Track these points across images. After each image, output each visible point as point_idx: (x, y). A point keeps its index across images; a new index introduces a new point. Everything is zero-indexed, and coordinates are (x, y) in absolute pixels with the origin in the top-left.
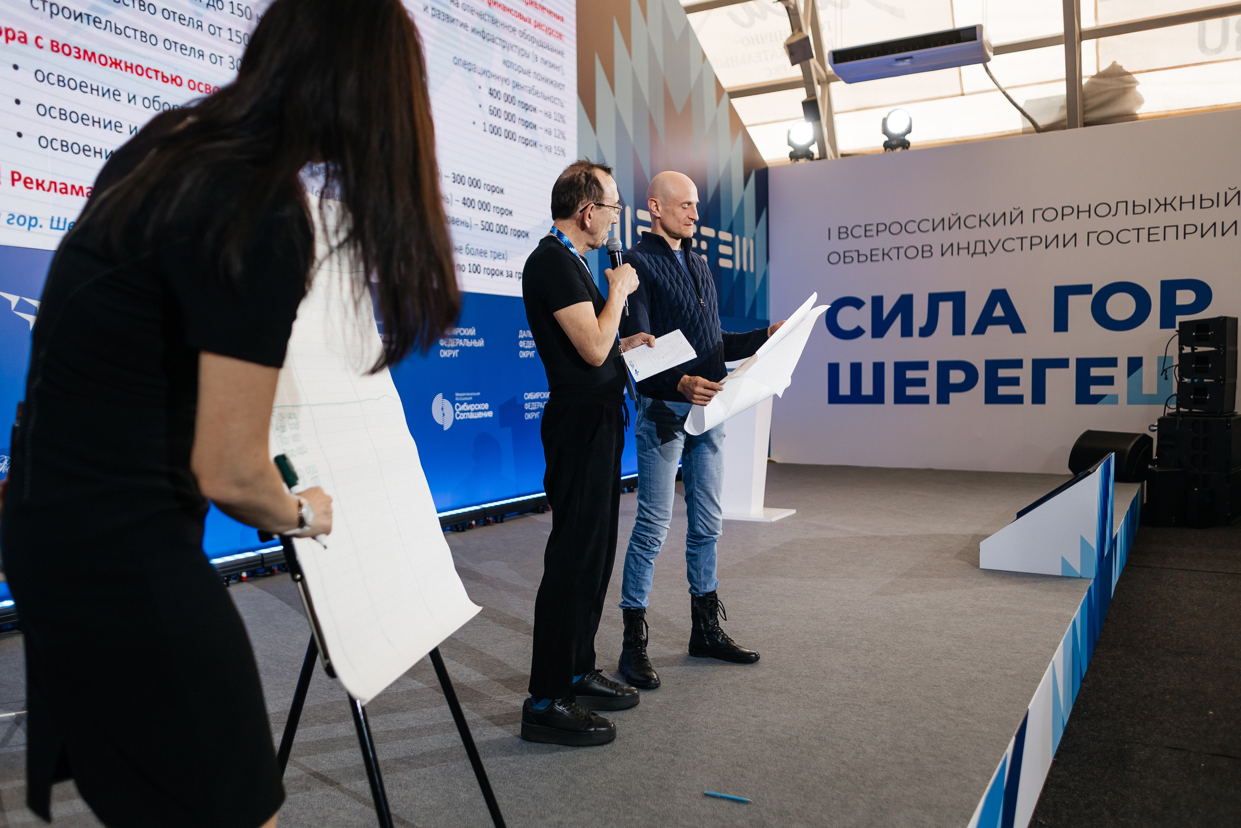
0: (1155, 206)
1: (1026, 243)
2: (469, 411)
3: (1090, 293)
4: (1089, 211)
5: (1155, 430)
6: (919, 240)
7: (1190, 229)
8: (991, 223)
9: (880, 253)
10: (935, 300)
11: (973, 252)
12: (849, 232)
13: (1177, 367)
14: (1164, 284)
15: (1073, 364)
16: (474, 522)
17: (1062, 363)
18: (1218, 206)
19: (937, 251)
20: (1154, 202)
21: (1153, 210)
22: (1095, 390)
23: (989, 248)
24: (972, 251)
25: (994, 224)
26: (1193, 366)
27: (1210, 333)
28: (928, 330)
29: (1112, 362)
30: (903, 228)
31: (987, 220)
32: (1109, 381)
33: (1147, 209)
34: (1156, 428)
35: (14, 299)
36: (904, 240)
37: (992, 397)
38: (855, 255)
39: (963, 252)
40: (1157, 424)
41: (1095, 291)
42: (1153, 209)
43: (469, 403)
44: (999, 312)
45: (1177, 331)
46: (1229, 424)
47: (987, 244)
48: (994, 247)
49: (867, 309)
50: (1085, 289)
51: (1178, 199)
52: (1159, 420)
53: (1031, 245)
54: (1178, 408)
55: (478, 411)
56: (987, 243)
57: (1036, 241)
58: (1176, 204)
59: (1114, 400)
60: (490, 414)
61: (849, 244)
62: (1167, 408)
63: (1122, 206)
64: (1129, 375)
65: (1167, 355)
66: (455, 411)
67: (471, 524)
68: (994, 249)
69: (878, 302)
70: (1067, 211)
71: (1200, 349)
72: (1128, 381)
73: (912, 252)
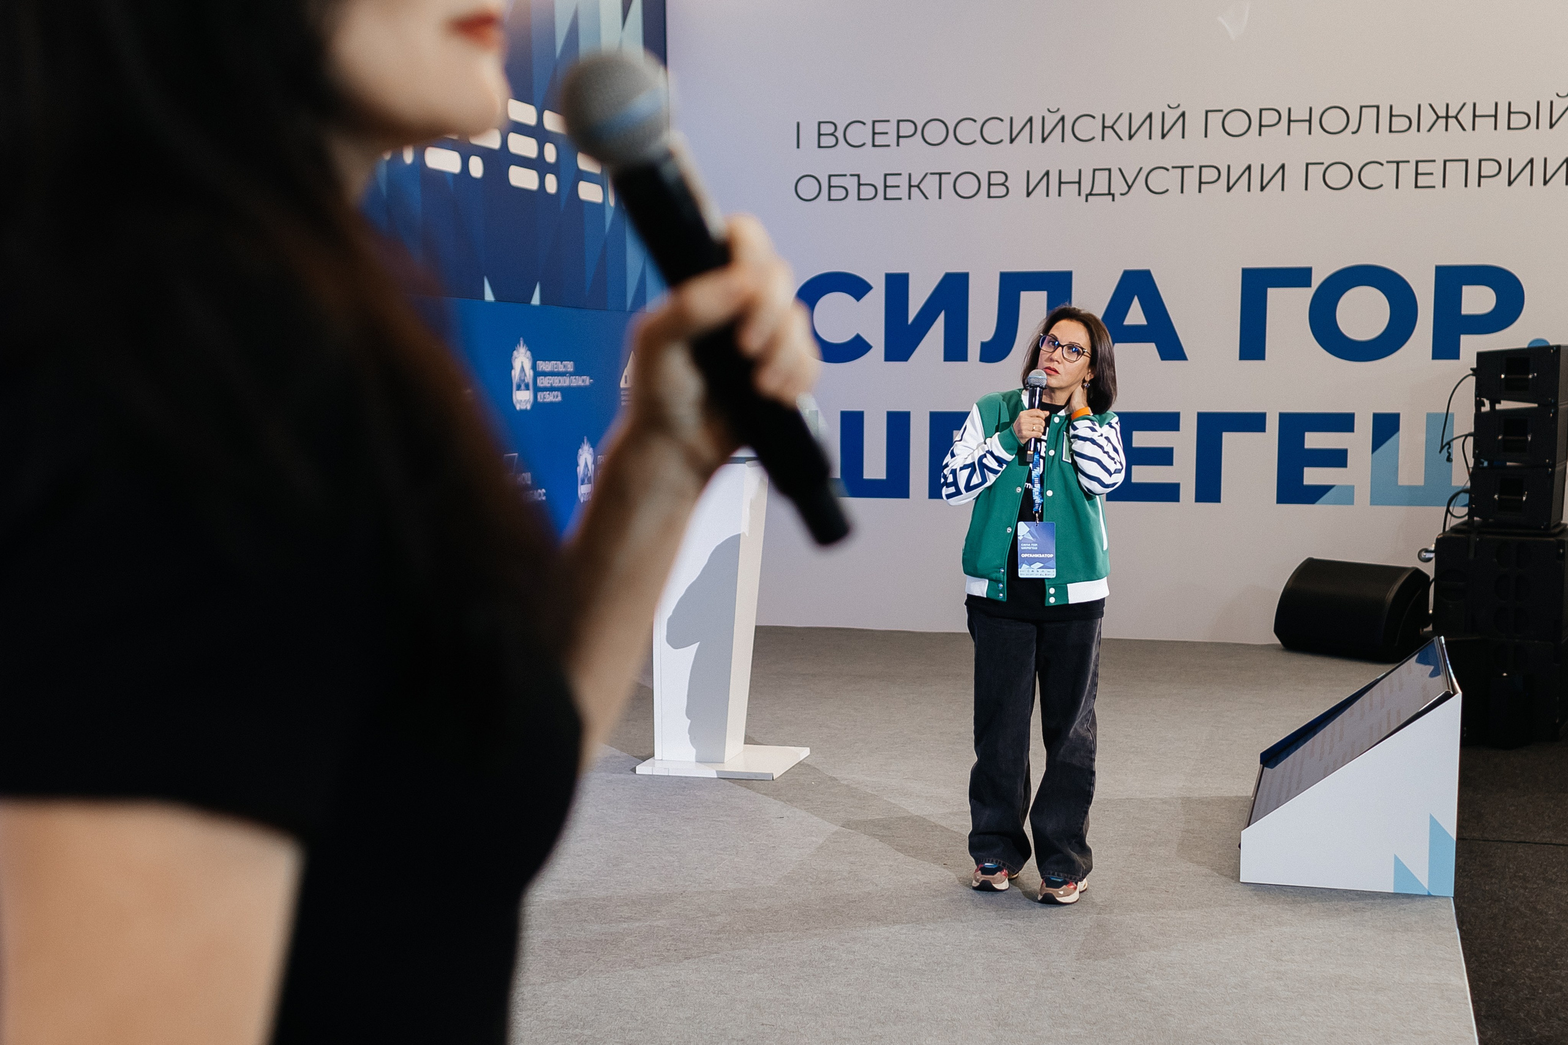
0: (1428, 117)
1: (1192, 176)
3: (1308, 284)
4: (1310, 121)
5: (1429, 560)
6: (981, 159)
7: (1489, 168)
8: (1123, 131)
9: (903, 182)
11: (1088, 192)
13: (1470, 440)
14: (1442, 273)
15: (1273, 425)
17: (1253, 422)
18: (1537, 127)
19: (1017, 185)
20: (1426, 111)
21: (1424, 126)
22: (1312, 476)
23: (1119, 186)
24: (1086, 189)
25: (1131, 137)
26: (1500, 437)
27: (1530, 376)
29: (1343, 422)
30: (951, 132)
31: (1115, 127)
32: (1337, 458)
33: (1414, 123)
34: (1432, 555)
36: (953, 158)
38: (851, 184)
39: (1070, 190)
40: (1433, 548)
41: (1316, 281)
42: (1425, 124)
44: (1136, 316)
47: (1116, 176)
48: (1130, 184)
49: (876, 298)
50: (1298, 277)
51: (1468, 109)
53: (1201, 183)
56: (1116, 174)
57: (1209, 175)
58: (1466, 117)
59: (1347, 496)
61: (841, 160)
62: (1449, 515)
63: (1369, 115)
64: (1375, 447)
68: (1130, 187)
69: (897, 285)
70: (1269, 118)
72: (1372, 457)
73: (967, 185)
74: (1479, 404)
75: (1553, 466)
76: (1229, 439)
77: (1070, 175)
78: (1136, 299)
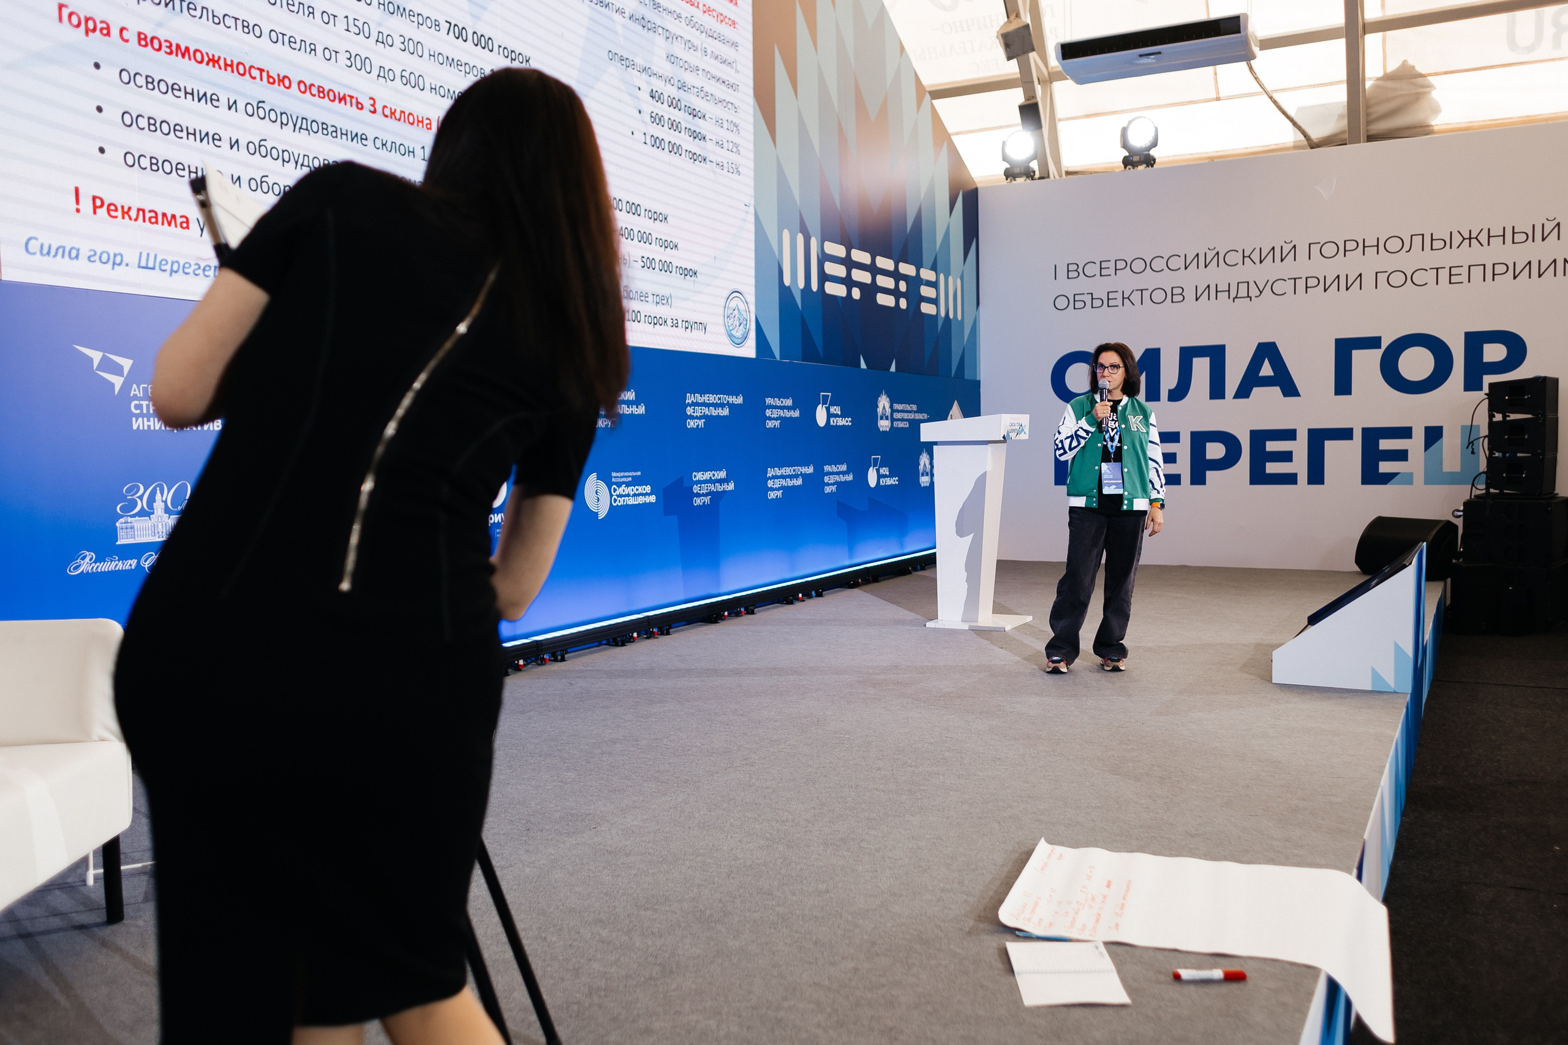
0: (1457, 239)
1: (1301, 284)
2: (628, 495)
3: (1380, 347)
4: (1378, 246)
5: (1460, 516)
6: (1167, 280)
7: (1500, 269)
8: (1256, 259)
9: (1119, 296)
10: (1187, 355)
11: (1235, 296)
12: (1080, 270)
13: (1487, 439)
15: (1358, 435)
16: (635, 635)
18: (1533, 241)
19: (1190, 294)
22: (1385, 467)
23: (1254, 291)
24: (1233, 295)
25: (1261, 262)
26: (1506, 437)
27: (1526, 397)
28: (1179, 393)
29: (1405, 433)
30: (1148, 265)
31: (1251, 256)
32: (1401, 455)
33: (1448, 243)
34: (1461, 513)
35: (96, 356)
36: (1149, 280)
37: (1258, 477)
39: (1223, 296)
40: (1462, 508)
41: (1385, 344)
42: (1455, 244)
43: (628, 484)
44: (1266, 370)
45: (1486, 394)
46: (1550, 509)
47: (1252, 286)
48: (1261, 290)
50: (1372, 343)
51: (1485, 232)
52: (1465, 504)
53: (1307, 287)
54: (1487, 489)
55: (639, 495)
56: (1252, 285)
58: (1483, 238)
59: (1408, 479)
60: (652, 499)
61: (1081, 285)
62: (1474, 488)
63: (1417, 240)
65: (1473, 424)
66: (611, 496)
67: (632, 637)
68: (1261, 292)
71: (1513, 417)
72: (1425, 455)
73: (1159, 296)
74: (1491, 416)
75: (1543, 454)
76: (1329, 445)
77: (1223, 287)
78: (1266, 361)
